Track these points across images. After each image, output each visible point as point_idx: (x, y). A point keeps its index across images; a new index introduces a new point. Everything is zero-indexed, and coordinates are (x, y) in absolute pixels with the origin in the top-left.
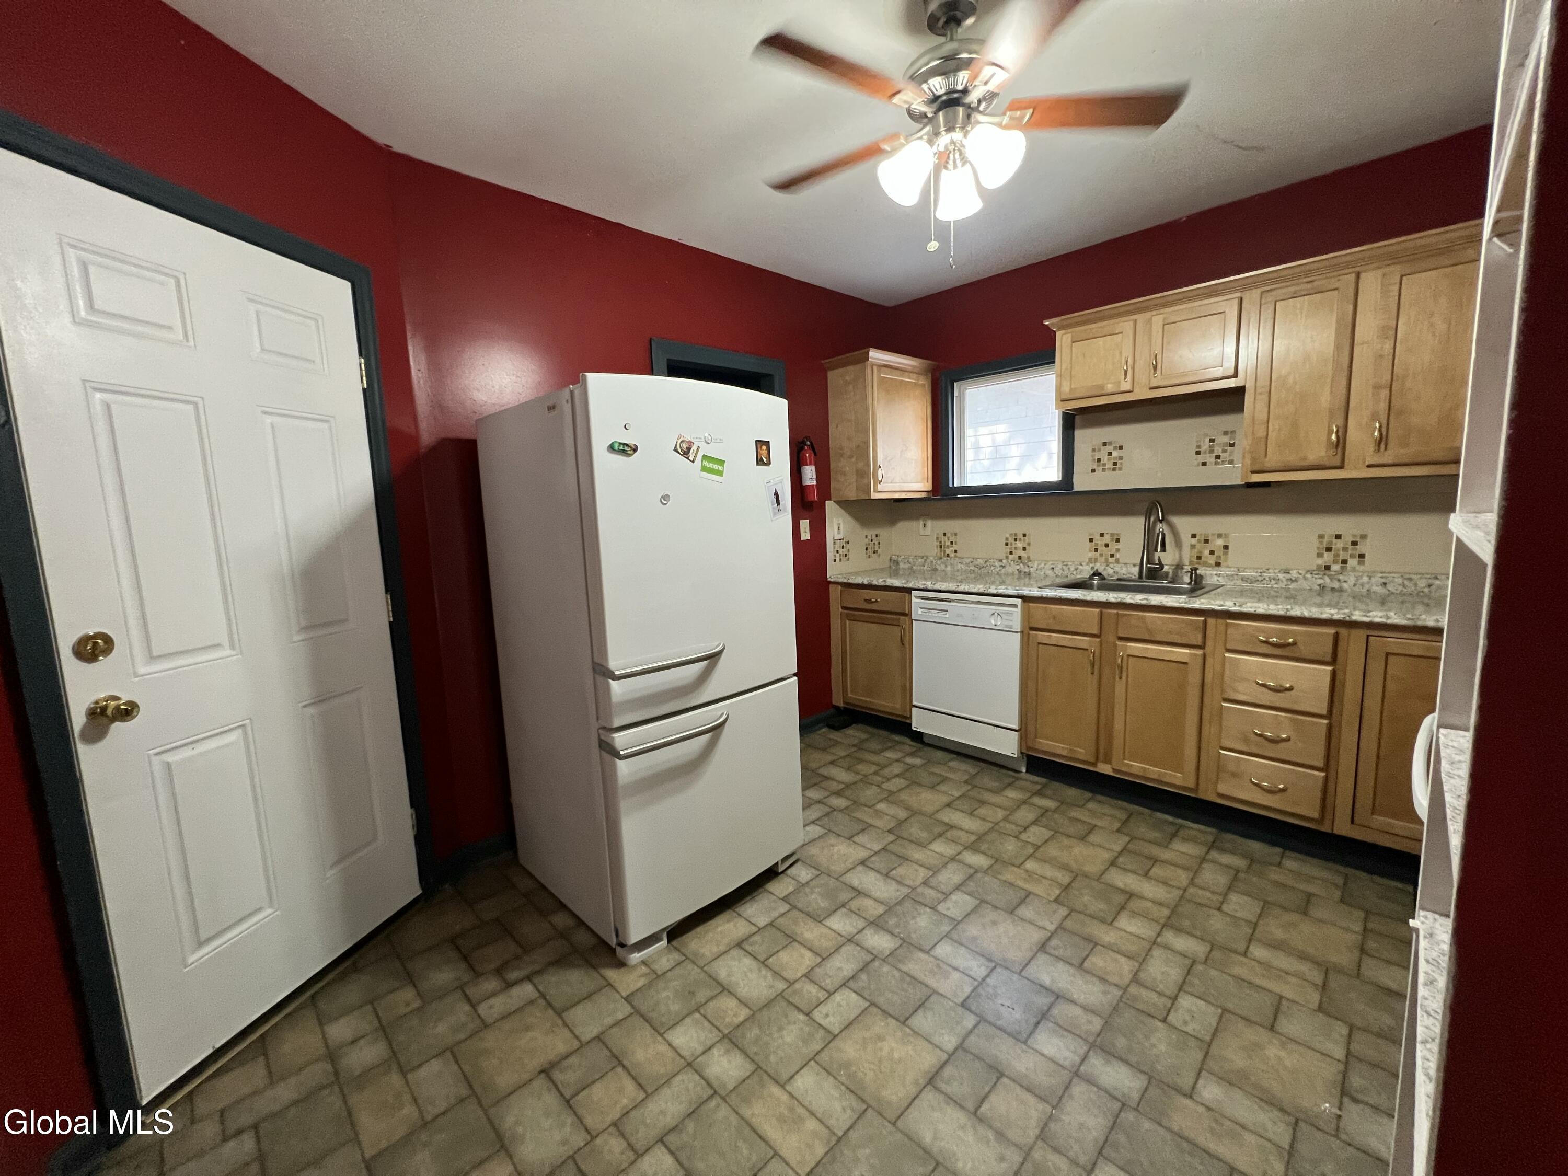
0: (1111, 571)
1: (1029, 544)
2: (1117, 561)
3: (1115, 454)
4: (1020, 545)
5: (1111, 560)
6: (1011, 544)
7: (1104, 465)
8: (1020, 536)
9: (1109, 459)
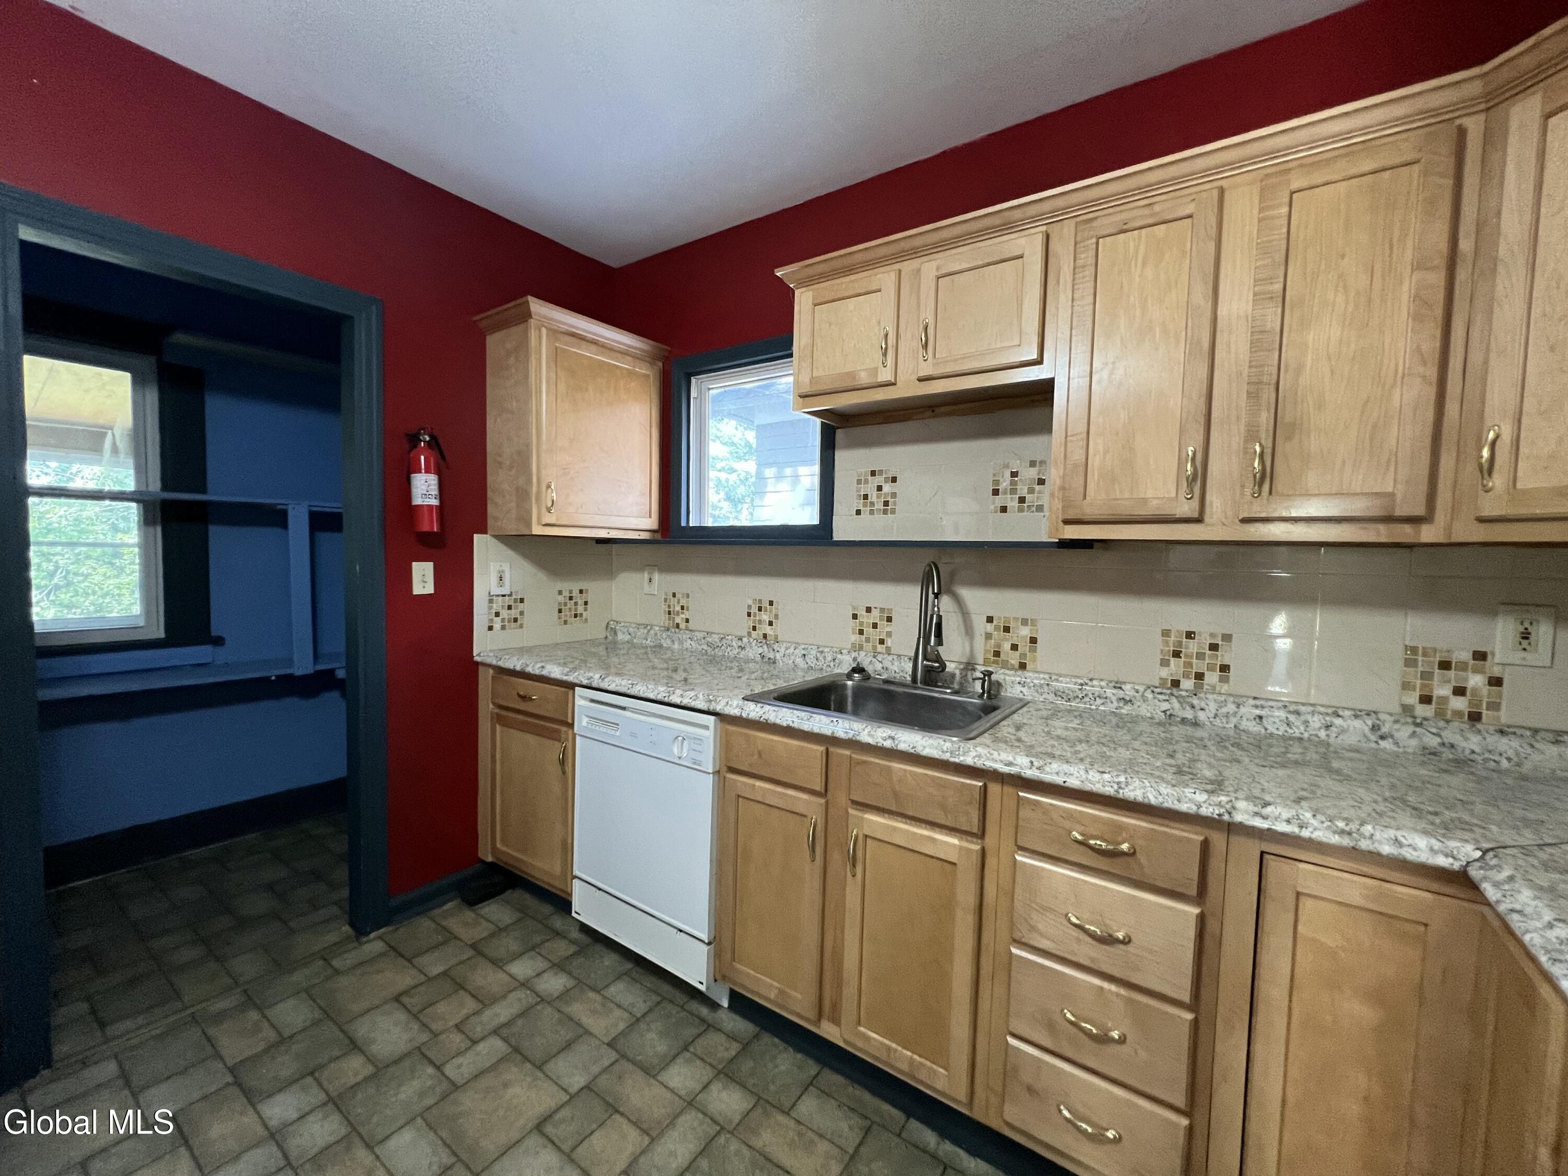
0: (879, 666)
1: (776, 617)
2: (888, 651)
3: (887, 488)
4: (765, 617)
5: (880, 648)
6: (755, 616)
7: (872, 504)
8: (765, 604)
9: (878, 497)
